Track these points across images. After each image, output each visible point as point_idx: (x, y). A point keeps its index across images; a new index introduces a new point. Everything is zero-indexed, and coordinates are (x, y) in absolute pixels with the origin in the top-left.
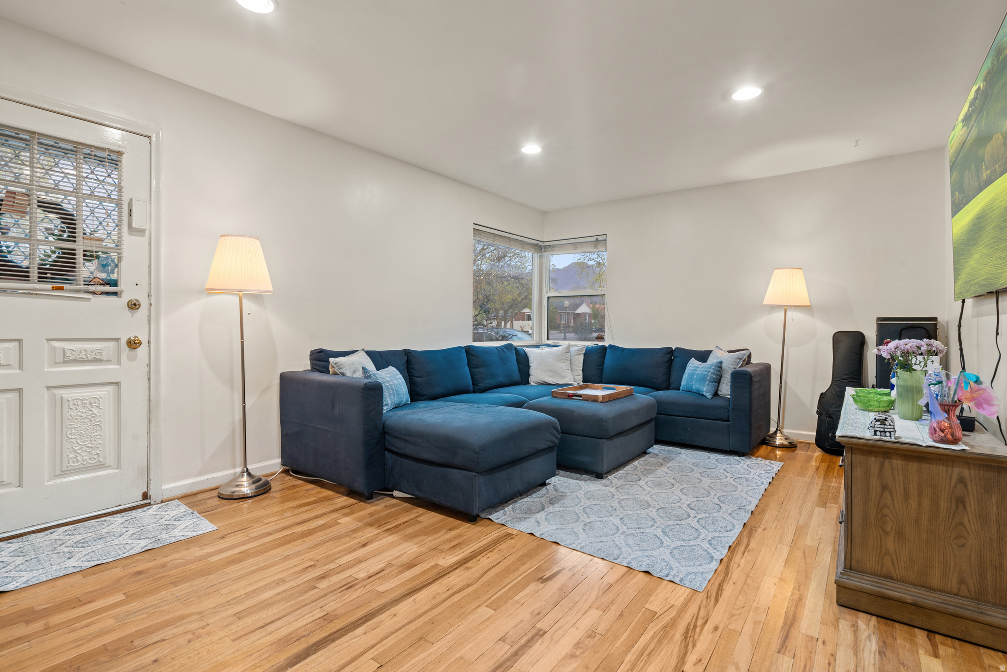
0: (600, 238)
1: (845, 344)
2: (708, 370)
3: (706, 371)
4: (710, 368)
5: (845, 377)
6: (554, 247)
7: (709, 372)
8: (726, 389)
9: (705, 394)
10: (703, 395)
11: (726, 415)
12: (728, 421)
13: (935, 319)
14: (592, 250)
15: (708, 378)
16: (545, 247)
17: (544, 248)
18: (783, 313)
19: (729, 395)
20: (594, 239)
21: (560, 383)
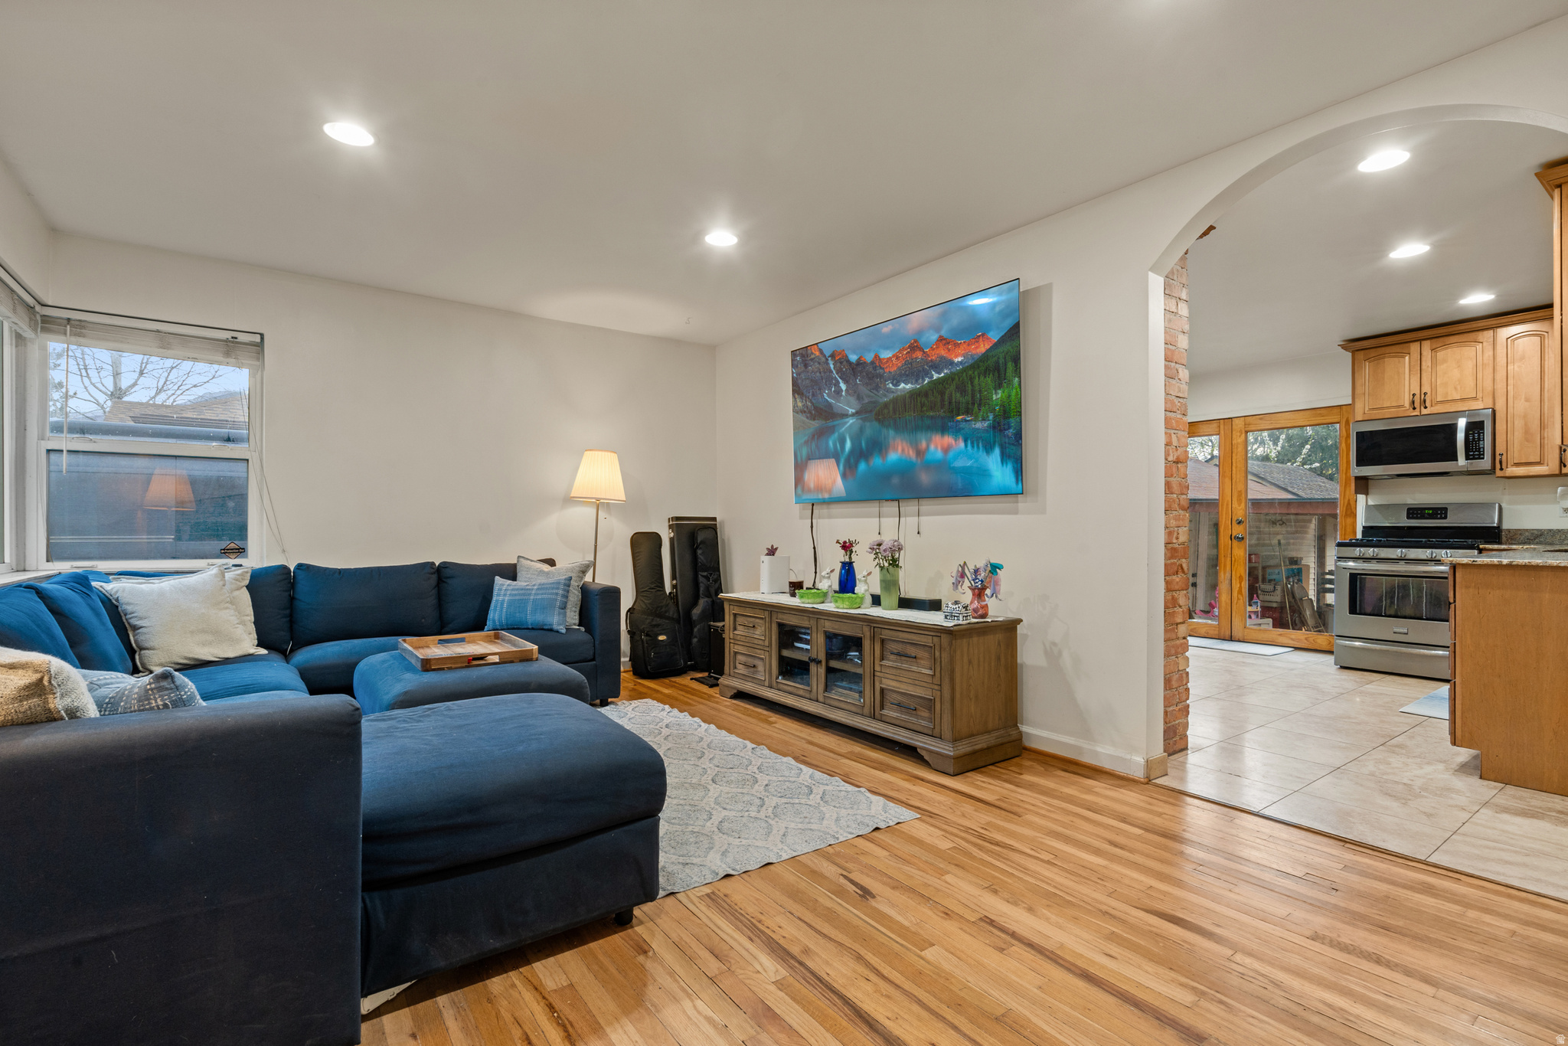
0: (242, 337)
1: (645, 548)
2: (555, 591)
3: (552, 594)
4: (558, 588)
5: (653, 586)
6: (84, 327)
7: (557, 594)
8: (573, 617)
9: (555, 627)
10: (551, 630)
11: (592, 653)
12: (593, 660)
13: (714, 519)
14: (221, 359)
15: (558, 604)
16: (46, 319)
17: (43, 322)
18: (595, 511)
19: (575, 624)
20: (227, 335)
21: (231, 654)
